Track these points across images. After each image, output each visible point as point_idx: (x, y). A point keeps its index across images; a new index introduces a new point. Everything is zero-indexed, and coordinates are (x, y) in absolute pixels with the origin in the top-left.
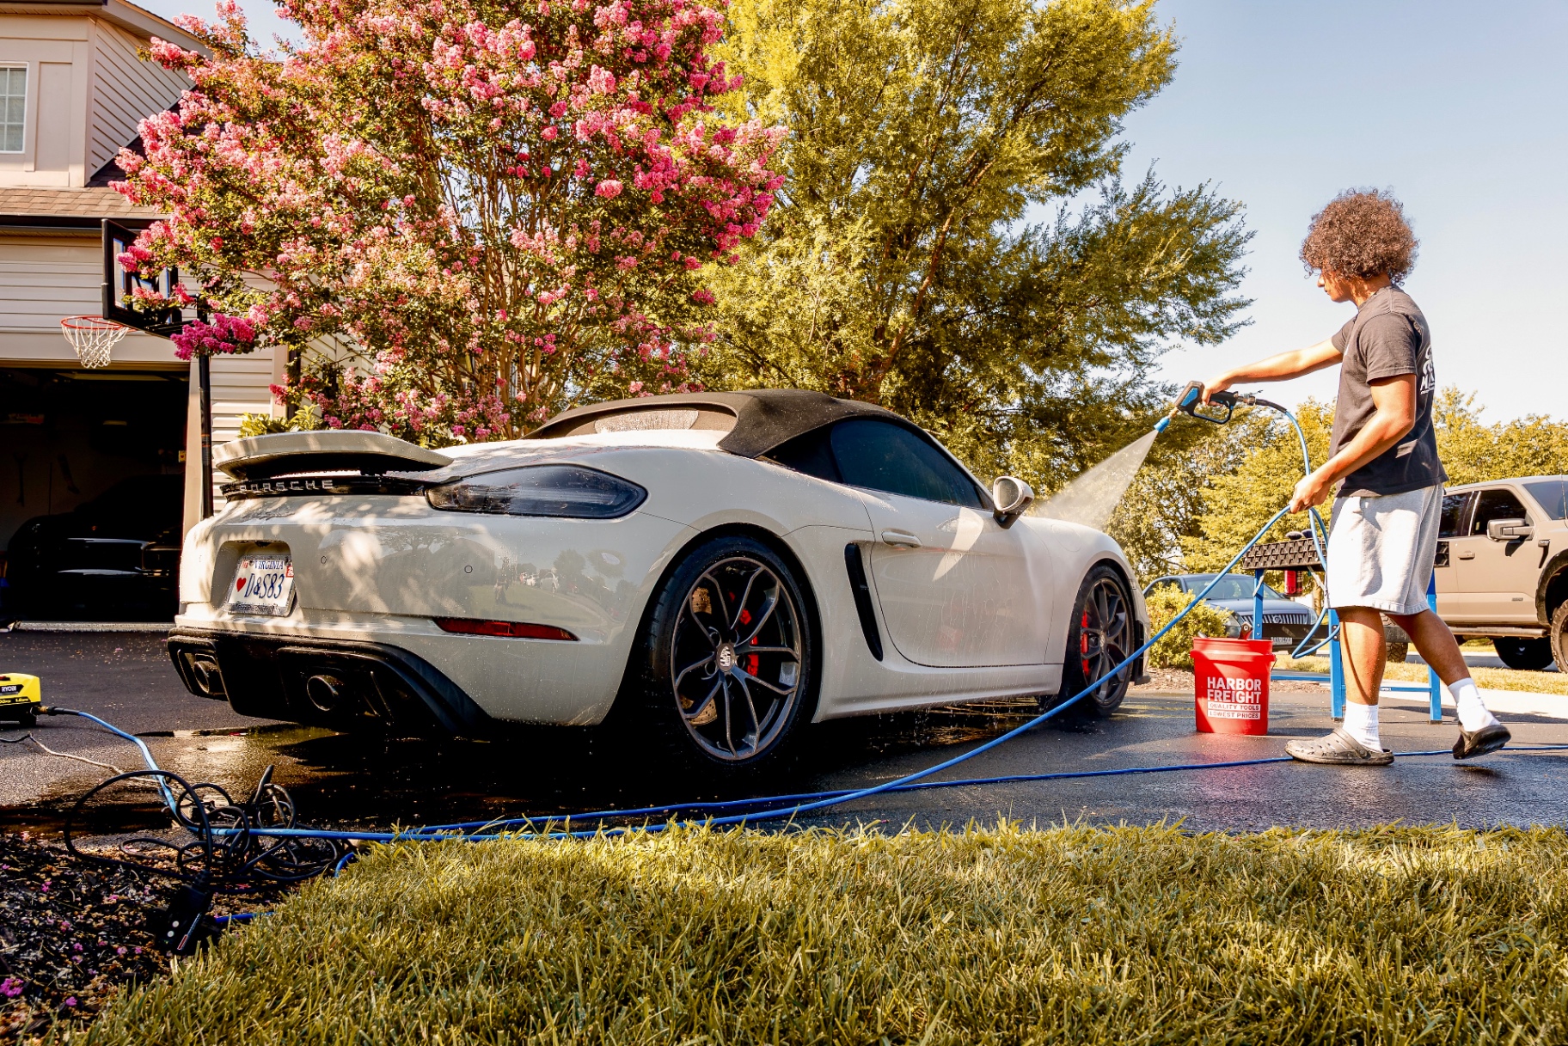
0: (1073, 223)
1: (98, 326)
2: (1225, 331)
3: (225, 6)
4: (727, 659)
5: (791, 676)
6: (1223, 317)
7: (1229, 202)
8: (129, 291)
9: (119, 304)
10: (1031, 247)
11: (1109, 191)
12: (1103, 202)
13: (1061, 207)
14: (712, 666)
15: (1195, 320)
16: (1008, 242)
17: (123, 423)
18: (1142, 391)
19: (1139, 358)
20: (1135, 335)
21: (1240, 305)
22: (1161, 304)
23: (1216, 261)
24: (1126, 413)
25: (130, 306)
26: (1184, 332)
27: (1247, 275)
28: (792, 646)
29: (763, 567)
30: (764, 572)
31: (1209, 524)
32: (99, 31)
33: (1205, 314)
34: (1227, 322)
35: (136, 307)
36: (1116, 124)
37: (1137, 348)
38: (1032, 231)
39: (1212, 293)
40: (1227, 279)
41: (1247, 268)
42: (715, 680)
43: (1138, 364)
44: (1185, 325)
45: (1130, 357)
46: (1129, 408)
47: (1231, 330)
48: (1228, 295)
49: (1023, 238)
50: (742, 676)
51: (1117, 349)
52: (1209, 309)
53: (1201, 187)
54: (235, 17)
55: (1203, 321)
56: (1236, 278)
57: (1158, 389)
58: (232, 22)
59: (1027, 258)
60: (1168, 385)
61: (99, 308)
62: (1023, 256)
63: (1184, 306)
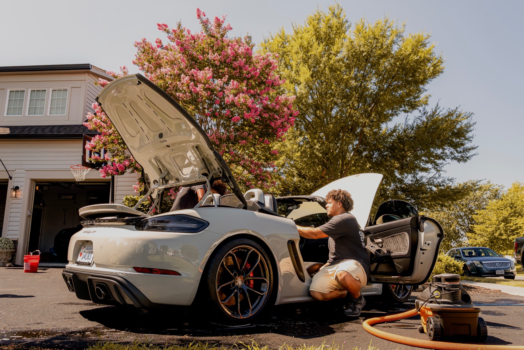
0: (410, 123)
1: (81, 168)
2: (468, 158)
3: (122, 68)
4: (239, 282)
5: (265, 288)
6: (467, 153)
7: (468, 113)
8: (90, 157)
9: (87, 161)
10: (398, 131)
11: (422, 111)
12: (420, 115)
13: (406, 117)
14: (234, 284)
15: (456, 155)
16: (389, 129)
17: (96, 198)
18: (440, 180)
19: (438, 169)
20: (436, 161)
21: (473, 148)
22: (444, 149)
23: (463, 133)
24: (434, 189)
25: (91, 161)
26: (452, 159)
27: (474, 137)
28: (265, 277)
29: (253, 249)
30: (253, 251)
31: (477, 228)
32: (89, 77)
33: (460, 152)
34: (469, 155)
35: (93, 162)
36: (423, 88)
37: (437, 165)
38: (397, 125)
39: (462, 145)
40: (467, 139)
41: (474, 135)
42: (234, 289)
43: (438, 171)
44: (453, 156)
45: (435, 168)
46: (435, 186)
47: (470, 157)
48: (468, 145)
49: (395, 128)
50: (246, 288)
51: (429, 166)
52: (462, 150)
53: (457, 108)
54: (125, 71)
55: (459, 155)
56: (471, 139)
57: (446, 179)
58: (124, 72)
59: (396, 135)
60: (450, 178)
61: (80, 162)
62: (394, 134)
63: (452, 150)
